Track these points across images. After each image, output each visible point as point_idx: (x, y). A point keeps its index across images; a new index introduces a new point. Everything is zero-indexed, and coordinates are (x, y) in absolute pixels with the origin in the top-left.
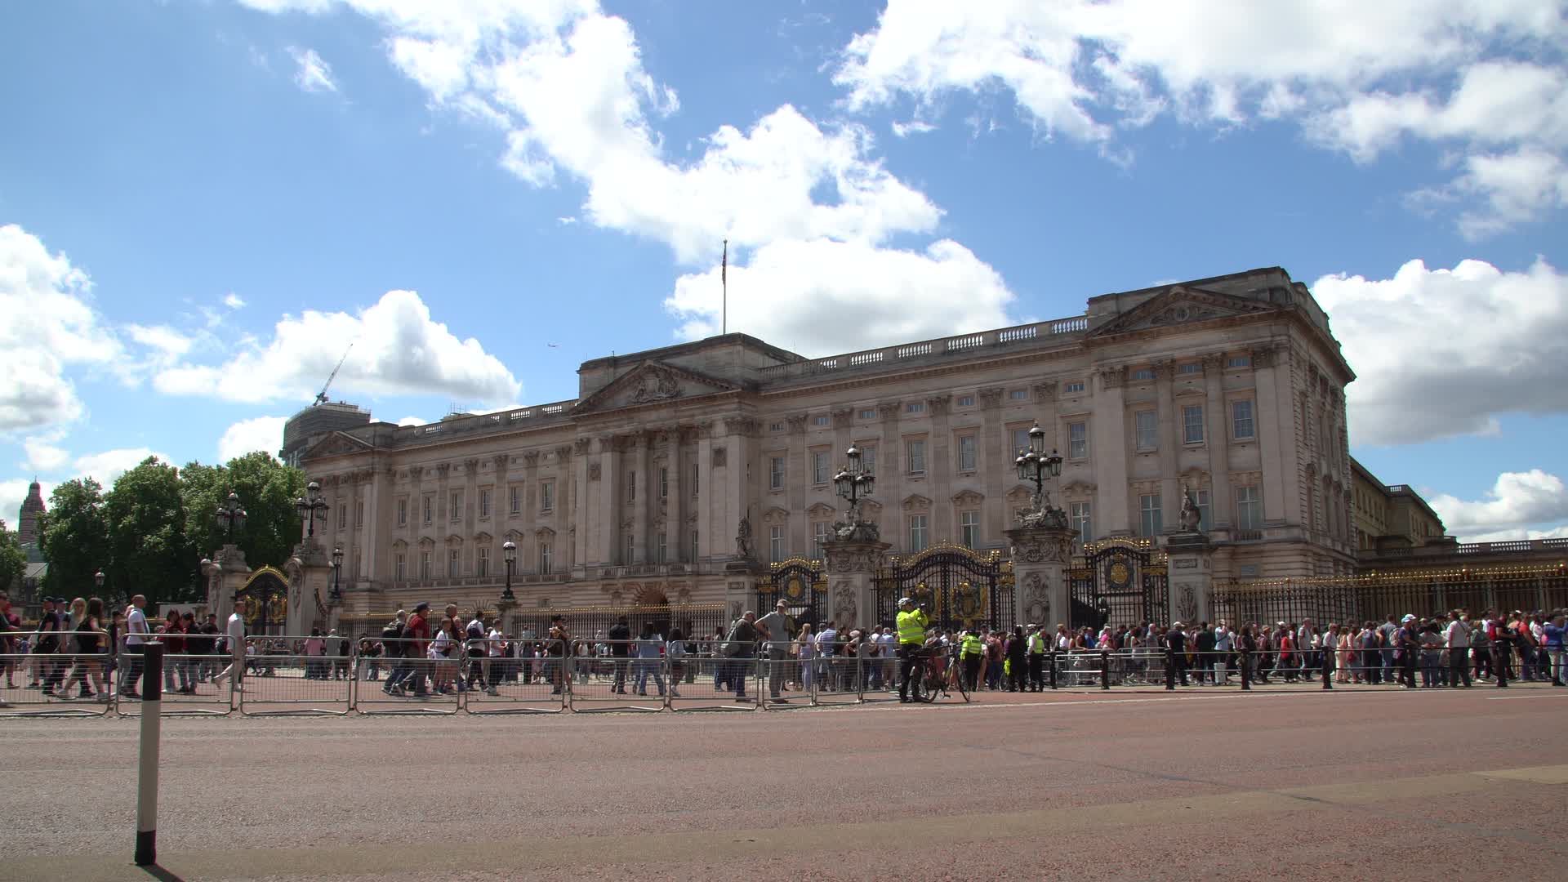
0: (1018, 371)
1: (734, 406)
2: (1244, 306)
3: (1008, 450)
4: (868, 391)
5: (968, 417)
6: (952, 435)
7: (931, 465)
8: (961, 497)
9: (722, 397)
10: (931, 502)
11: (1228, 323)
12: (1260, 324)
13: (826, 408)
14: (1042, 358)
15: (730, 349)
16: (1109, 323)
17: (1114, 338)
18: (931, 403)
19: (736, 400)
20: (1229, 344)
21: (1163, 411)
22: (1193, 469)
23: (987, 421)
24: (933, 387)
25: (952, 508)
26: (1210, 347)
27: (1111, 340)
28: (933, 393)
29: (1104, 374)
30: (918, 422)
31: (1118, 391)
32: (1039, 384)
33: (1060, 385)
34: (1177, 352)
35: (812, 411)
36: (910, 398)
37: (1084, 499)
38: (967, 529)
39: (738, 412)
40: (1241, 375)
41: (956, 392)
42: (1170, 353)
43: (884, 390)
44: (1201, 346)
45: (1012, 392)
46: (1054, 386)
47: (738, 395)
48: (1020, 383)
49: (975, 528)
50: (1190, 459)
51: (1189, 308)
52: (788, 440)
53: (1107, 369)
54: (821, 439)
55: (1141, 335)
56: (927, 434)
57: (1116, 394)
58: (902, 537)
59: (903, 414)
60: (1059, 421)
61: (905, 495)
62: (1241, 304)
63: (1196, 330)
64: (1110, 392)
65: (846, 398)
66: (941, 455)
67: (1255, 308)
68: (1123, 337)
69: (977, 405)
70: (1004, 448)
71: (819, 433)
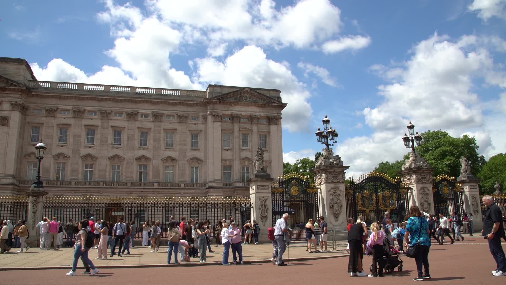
0: (171, 108)
1: (18, 96)
2: (270, 101)
3: (164, 140)
4: (95, 103)
5: (145, 123)
6: (137, 130)
7: (125, 143)
8: (139, 159)
9: (10, 90)
10: (124, 159)
11: (264, 106)
12: (274, 109)
13: (70, 107)
14: (183, 104)
15: (19, 66)
16: (220, 96)
17: (220, 102)
18: (128, 114)
19: (20, 93)
20: (262, 113)
21: (236, 134)
22: (247, 158)
23: (155, 126)
24: (130, 107)
25: (135, 163)
26: (256, 113)
27: (218, 103)
28: (130, 110)
29: (214, 116)
30: (121, 121)
31: (219, 123)
32: (181, 115)
33: (190, 117)
34: (244, 112)
35: (61, 107)
36: (117, 110)
37: (197, 165)
38: (141, 173)
39: (20, 99)
40: (264, 126)
41: (141, 111)
42: (241, 112)
43: (103, 104)
44: (252, 112)
45: (168, 116)
46: (187, 117)
47: (22, 91)
48: (172, 113)
49: (145, 173)
50: (245, 154)
51: (249, 97)
52: (44, 119)
53: (215, 114)
54: (65, 121)
55: (230, 103)
56: (124, 127)
57: (218, 124)
58: (108, 174)
59: (112, 116)
60: (188, 132)
61: (111, 154)
62: (269, 100)
63: (251, 105)
64: (216, 123)
65: (81, 104)
66: (130, 138)
67: (274, 102)
68: (223, 102)
69: (150, 118)
70: (162, 139)
71: (63, 118)
